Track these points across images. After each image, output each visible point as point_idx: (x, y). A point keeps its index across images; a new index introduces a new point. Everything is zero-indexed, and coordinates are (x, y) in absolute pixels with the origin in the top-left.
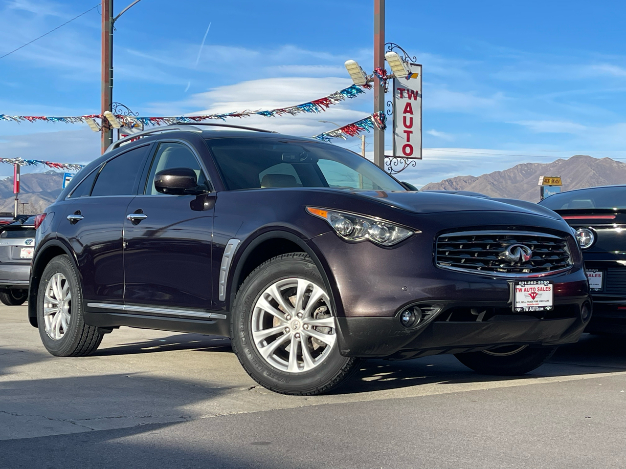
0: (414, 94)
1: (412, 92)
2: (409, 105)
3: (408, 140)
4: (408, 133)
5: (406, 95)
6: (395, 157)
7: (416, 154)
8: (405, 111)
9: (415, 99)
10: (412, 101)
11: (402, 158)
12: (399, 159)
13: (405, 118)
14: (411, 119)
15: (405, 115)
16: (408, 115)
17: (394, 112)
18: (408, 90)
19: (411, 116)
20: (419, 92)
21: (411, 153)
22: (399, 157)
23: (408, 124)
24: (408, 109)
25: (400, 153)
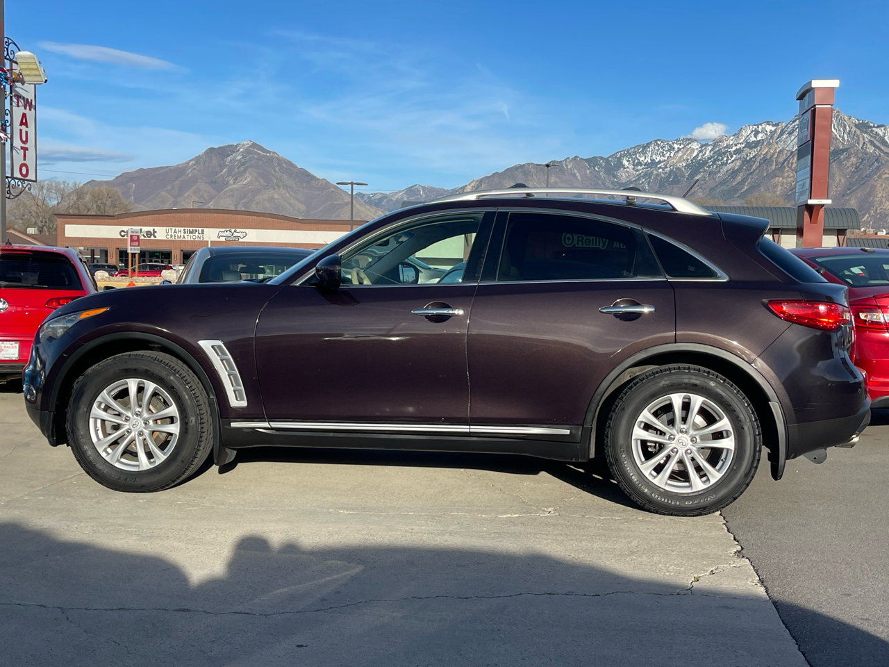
0: (28, 104)
1: (27, 99)
2: (24, 115)
3: (25, 159)
4: (25, 149)
5: (21, 103)
6: (13, 178)
7: (31, 176)
8: (22, 124)
9: (30, 110)
10: (27, 111)
11: (20, 179)
12: (17, 181)
13: (21, 130)
14: (27, 132)
15: (21, 127)
16: (23, 127)
17: (11, 125)
18: (24, 98)
19: (27, 129)
20: (33, 103)
21: (27, 174)
22: (17, 178)
23: (24, 139)
24: (24, 122)
25: (17, 174)
